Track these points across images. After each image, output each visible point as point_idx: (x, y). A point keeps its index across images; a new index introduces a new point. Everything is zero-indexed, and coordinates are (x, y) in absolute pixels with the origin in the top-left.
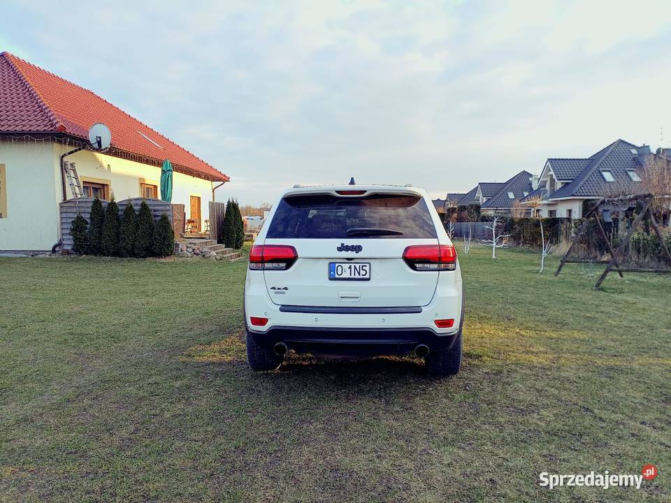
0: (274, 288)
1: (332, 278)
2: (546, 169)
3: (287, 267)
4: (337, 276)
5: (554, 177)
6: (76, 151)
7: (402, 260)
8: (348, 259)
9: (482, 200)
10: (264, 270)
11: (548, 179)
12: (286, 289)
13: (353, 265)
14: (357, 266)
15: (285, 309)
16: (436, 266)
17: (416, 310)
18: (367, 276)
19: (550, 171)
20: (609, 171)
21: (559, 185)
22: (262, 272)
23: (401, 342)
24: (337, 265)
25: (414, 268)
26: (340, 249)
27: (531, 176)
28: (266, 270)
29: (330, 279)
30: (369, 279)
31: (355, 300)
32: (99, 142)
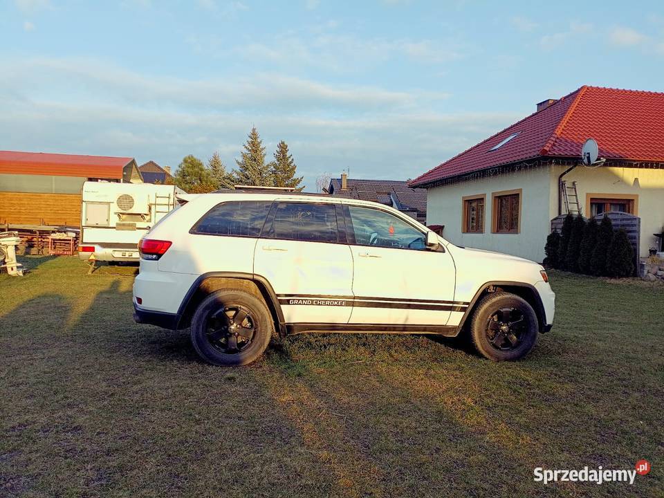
6: (571, 169)
32: (589, 158)
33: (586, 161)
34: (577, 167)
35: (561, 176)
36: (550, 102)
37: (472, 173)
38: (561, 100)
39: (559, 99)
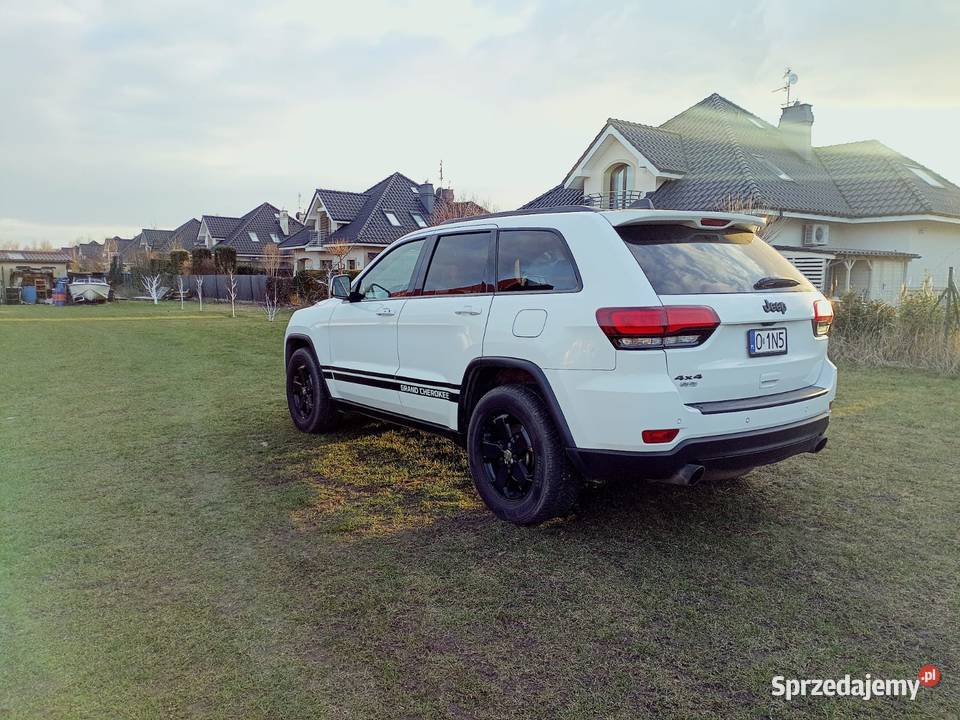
0: (681, 378)
1: (752, 355)
2: (315, 204)
3: (701, 341)
4: (757, 351)
5: (328, 215)
7: (811, 322)
8: (764, 324)
9: (210, 241)
10: (663, 348)
11: (318, 218)
12: (700, 377)
13: (770, 333)
14: (775, 332)
15: (706, 408)
18: (784, 348)
19: (320, 206)
20: (393, 213)
21: (334, 227)
22: (661, 352)
24: (756, 333)
27: (278, 211)
28: (668, 348)
30: (785, 353)
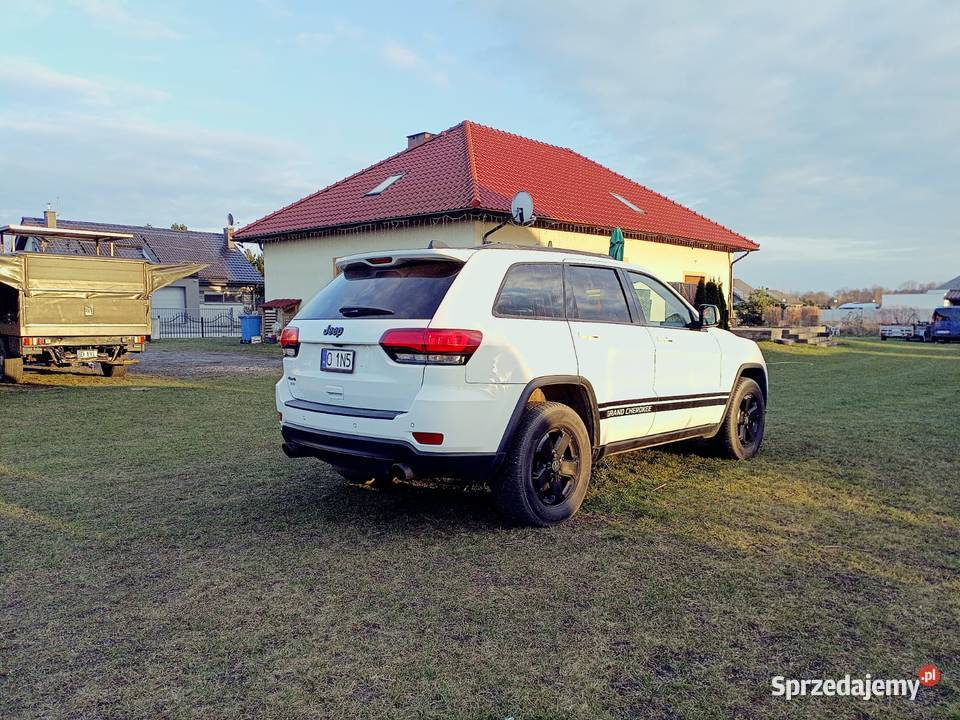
0: (290, 379)
1: (324, 369)
3: (296, 354)
4: (327, 366)
6: (499, 227)
7: (380, 348)
8: (335, 345)
12: (295, 380)
13: (340, 352)
14: (344, 353)
16: (421, 357)
17: (389, 416)
18: (350, 368)
23: (364, 455)
24: (327, 352)
25: (394, 358)
26: (326, 333)
29: (322, 369)
30: (351, 372)
31: (337, 397)
32: (521, 215)
33: (518, 219)
34: (507, 226)
35: (486, 236)
36: (427, 136)
37: (356, 225)
38: (441, 135)
39: (437, 133)
